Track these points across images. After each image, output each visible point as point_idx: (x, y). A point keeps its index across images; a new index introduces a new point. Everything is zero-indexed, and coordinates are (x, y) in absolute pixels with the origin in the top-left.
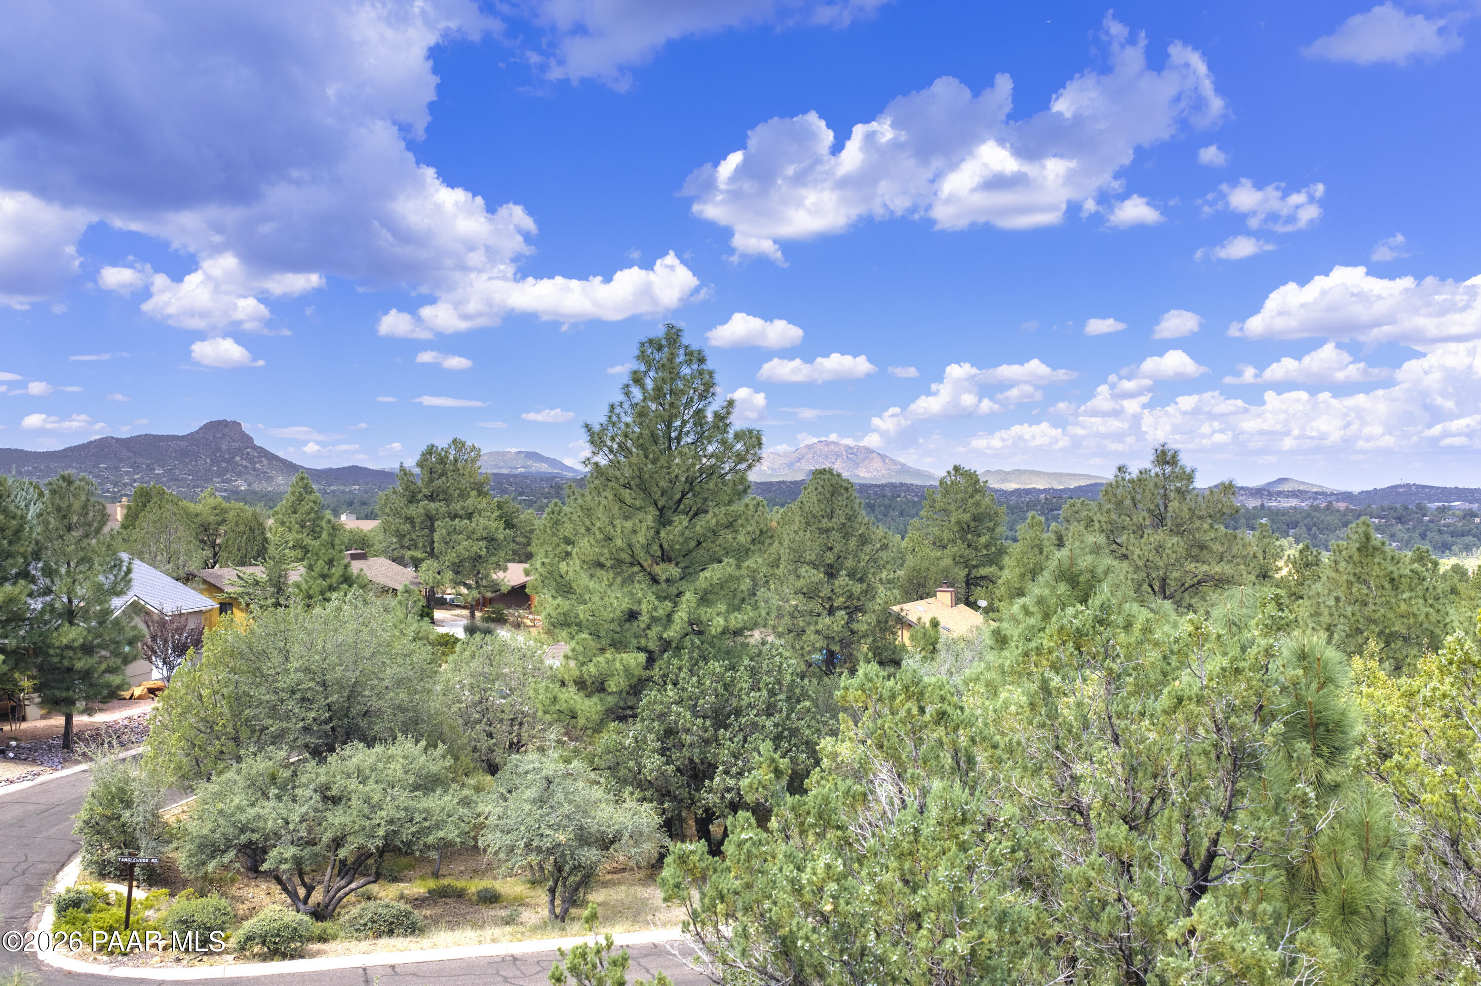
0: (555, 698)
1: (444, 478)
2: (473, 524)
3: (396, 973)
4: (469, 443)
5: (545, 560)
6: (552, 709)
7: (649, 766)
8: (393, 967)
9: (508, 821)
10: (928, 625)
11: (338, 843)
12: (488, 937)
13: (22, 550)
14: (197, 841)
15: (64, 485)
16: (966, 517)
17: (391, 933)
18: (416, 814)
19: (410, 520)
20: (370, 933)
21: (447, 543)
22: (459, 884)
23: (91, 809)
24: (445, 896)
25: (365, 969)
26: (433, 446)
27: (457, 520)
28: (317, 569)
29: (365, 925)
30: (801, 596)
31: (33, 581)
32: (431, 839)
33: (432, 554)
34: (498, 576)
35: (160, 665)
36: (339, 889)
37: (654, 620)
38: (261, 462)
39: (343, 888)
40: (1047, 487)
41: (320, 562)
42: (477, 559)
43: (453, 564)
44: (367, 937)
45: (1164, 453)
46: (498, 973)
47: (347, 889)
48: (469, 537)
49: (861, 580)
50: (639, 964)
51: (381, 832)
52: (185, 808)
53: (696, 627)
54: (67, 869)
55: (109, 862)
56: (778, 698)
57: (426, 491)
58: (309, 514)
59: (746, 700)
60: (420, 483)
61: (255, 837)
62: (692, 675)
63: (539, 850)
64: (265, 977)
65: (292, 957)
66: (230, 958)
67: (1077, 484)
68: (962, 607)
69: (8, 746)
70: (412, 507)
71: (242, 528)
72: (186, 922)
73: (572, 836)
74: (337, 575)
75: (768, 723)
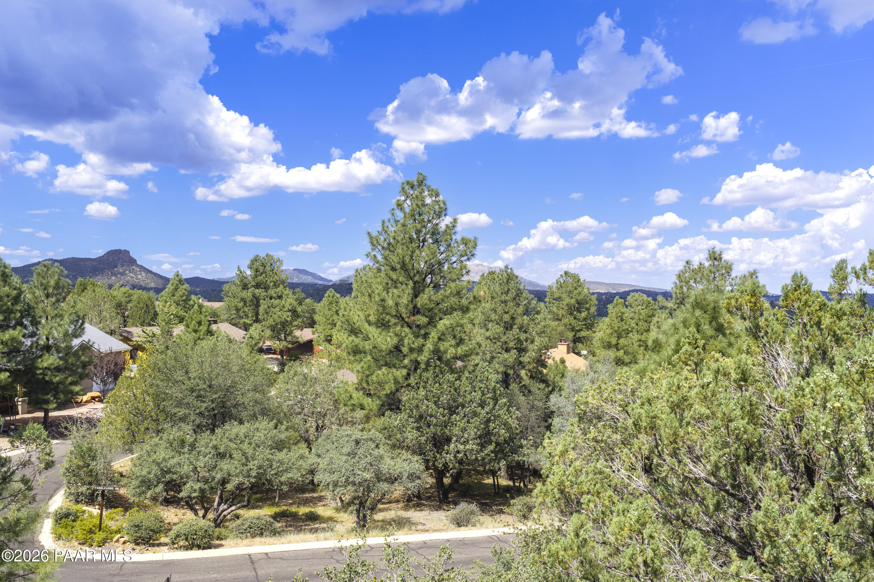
0: (351, 396)
1: (264, 275)
2: (283, 302)
3: (270, 558)
4: (275, 257)
5: (344, 313)
6: (349, 403)
7: (410, 437)
8: (267, 554)
9: (333, 466)
10: (558, 362)
11: (224, 482)
12: (322, 538)
13: (19, 308)
14: (140, 479)
15: (45, 269)
16: (573, 301)
17: (262, 534)
18: (274, 463)
19: (243, 300)
20: (249, 535)
21: (267, 313)
22: (294, 509)
23: (70, 461)
24: (286, 516)
25: (249, 555)
26: (258, 256)
27: (273, 300)
28: (192, 326)
29: (246, 530)
30: (489, 340)
31: (25, 327)
32: (283, 479)
33: (257, 321)
34: (297, 333)
35: (99, 382)
36: (223, 511)
37: (411, 350)
38: (141, 274)
39: (226, 510)
40: (606, 291)
41: (194, 322)
42: (284, 324)
43: (271, 326)
44: (247, 537)
45: (714, 253)
46: (332, 558)
47: (229, 510)
48: (281, 310)
49: (525, 332)
50: (417, 553)
51: (254, 474)
52: (122, 465)
53: (438, 354)
54: (54, 498)
55: (82, 493)
56: (487, 396)
57: (254, 284)
58: (182, 297)
59: (468, 398)
60: (250, 278)
61: (175, 477)
62: (436, 383)
63: (354, 483)
64: (189, 560)
65: (204, 548)
66: (165, 548)
67: (623, 290)
68: (572, 354)
69: (9, 428)
70: (245, 292)
71: (141, 305)
72: (138, 526)
73: (373, 475)
74: (203, 331)
75: (482, 411)
